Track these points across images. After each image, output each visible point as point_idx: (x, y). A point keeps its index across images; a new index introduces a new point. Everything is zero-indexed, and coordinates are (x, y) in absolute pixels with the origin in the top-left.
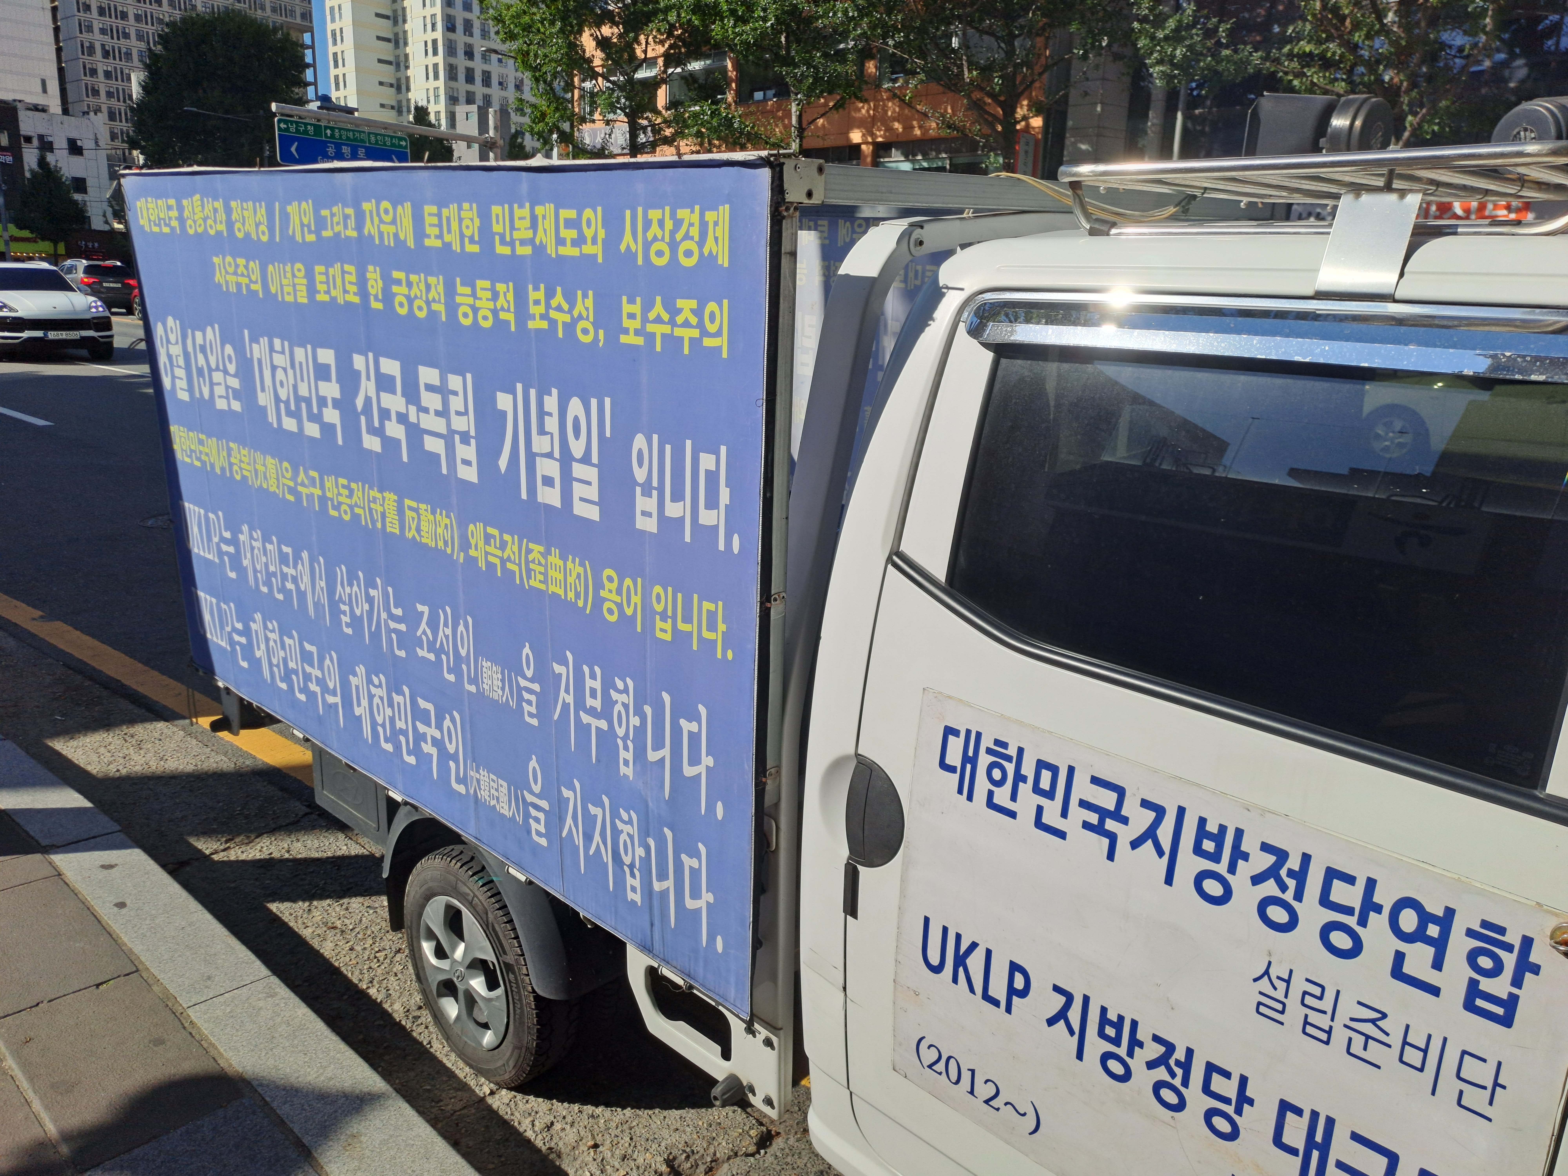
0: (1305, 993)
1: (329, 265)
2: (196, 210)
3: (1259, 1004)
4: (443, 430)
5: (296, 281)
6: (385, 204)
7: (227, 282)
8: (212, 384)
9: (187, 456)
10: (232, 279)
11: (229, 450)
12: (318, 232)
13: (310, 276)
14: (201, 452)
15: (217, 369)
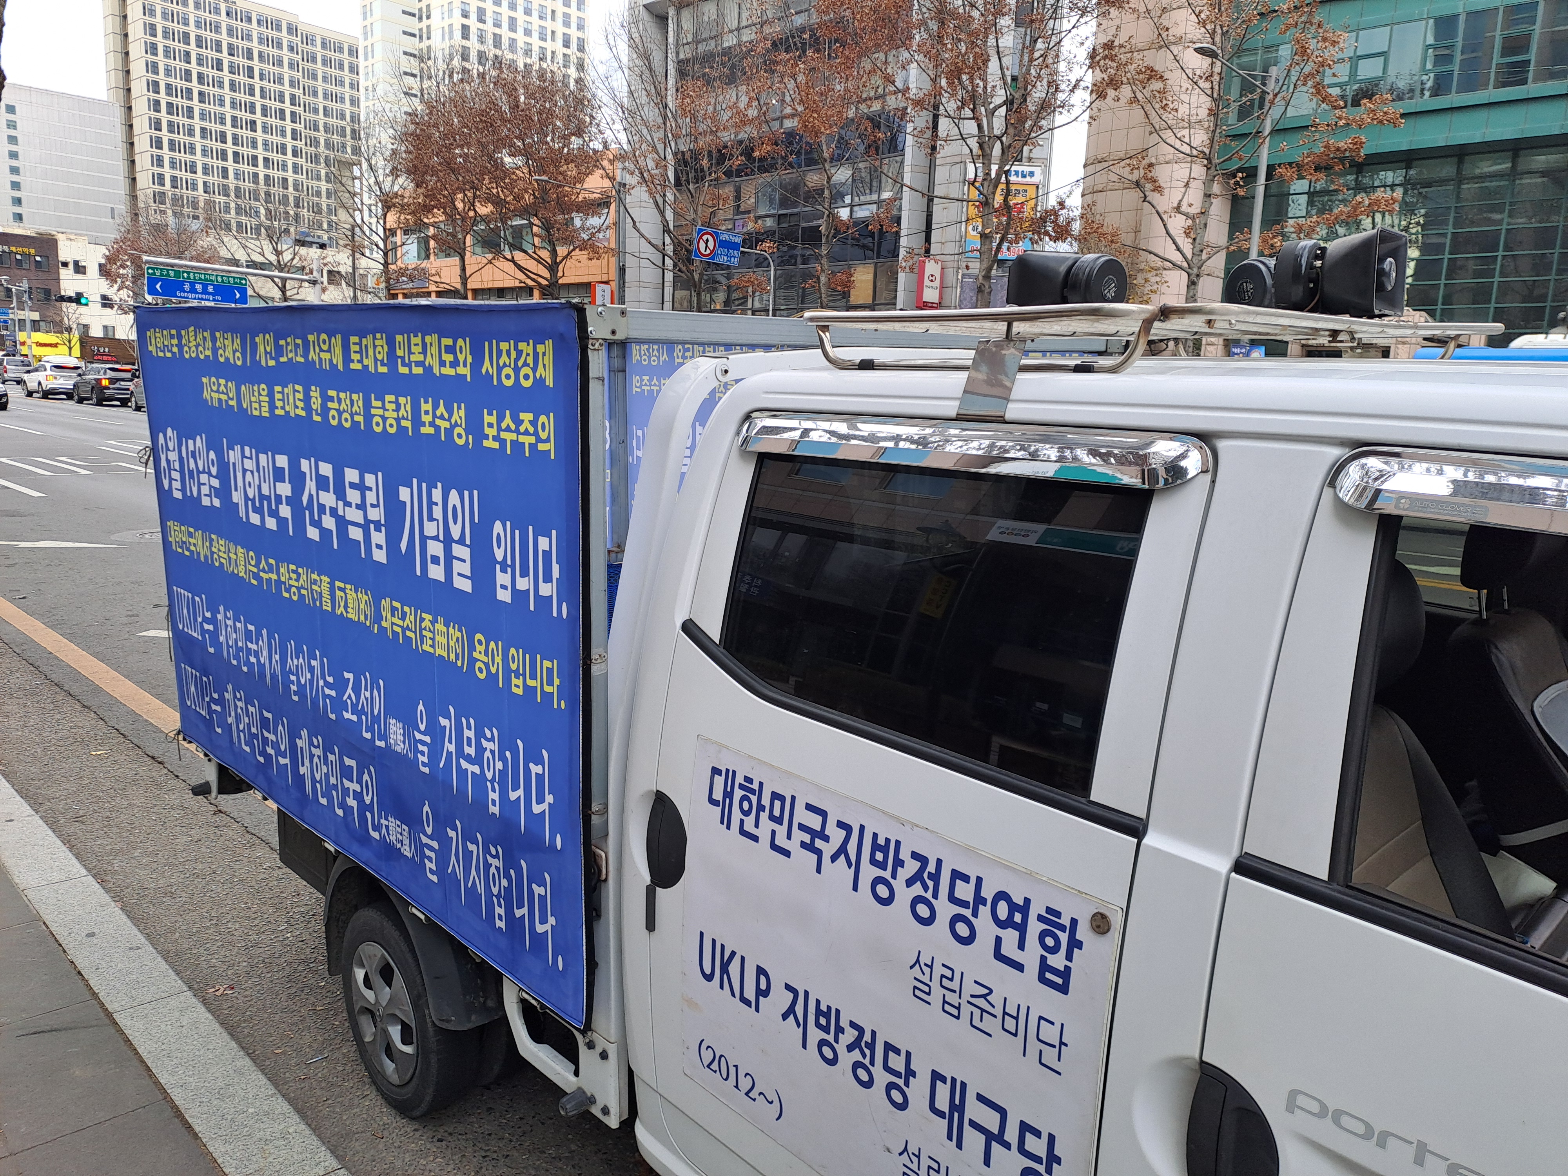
0: (943, 976)
1: (284, 386)
2: (192, 339)
3: (915, 988)
4: (362, 522)
5: (262, 398)
6: (324, 336)
7: (211, 398)
8: (200, 484)
9: (180, 547)
10: (215, 395)
11: (211, 540)
12: (276, 359)
13: (271, 395)
14: (190, 543)
15: (204, 472)
